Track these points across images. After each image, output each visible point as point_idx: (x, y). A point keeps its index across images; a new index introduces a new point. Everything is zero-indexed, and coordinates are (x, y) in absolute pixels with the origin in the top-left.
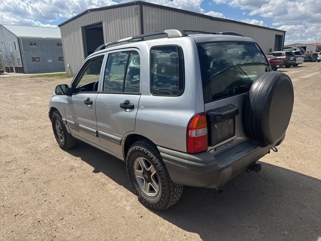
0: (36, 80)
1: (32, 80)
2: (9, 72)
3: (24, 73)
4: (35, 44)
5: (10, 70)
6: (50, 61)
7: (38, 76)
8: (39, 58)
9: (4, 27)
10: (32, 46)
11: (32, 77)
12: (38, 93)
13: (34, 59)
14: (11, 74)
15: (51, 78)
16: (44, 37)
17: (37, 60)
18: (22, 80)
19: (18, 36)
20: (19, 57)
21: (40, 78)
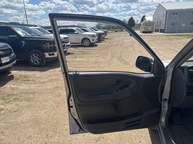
0: (169, 38)
1: (166, 38)
2: (156, 32)
3: (164, 33)
4: (176, 14)
5: (157, 31)
6: (183, 25)
7: (172, 35)
8: (176, 23)
9: (161, 5)
10: (174, 15)
11: (168, 36)
12: (165, 48)
13: (173, 24)
14: (157, 33)
15: (180, 37)
16: (184, 8)
17: (175, 24)
18: (161, 37)
19: (167, 9)
20: (164, 23)
21: (172, 37)
